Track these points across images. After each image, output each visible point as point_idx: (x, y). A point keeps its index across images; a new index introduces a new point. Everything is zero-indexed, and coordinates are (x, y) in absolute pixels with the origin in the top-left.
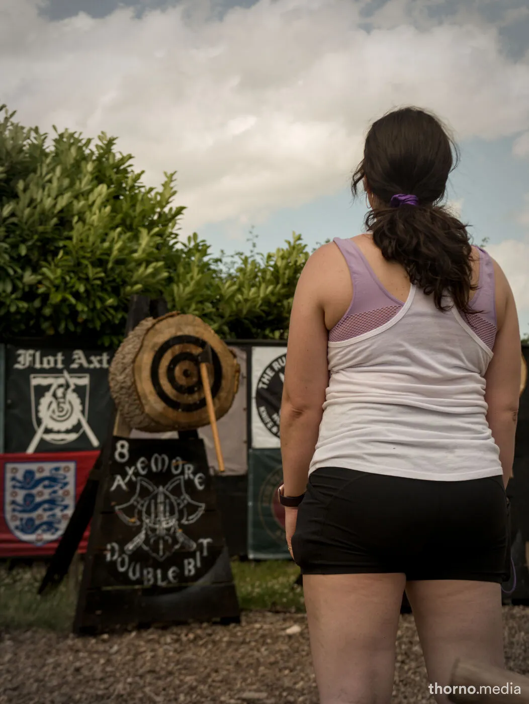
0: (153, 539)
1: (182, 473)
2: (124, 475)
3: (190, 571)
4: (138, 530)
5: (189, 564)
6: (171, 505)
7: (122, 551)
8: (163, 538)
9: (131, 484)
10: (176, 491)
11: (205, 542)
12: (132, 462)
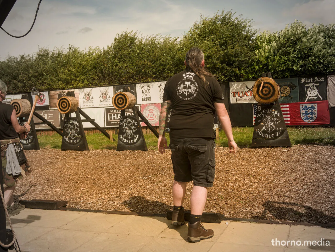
0: (267, 128)
1: (274, 113)
2: (260, 114)
3: (277, 135)
4: (264, 126)
5: (277, 133)
6: (272, 120)
7: (260, 131)
8: (270, 128)
9: (262, 116)
10: (273, 117)
11: (281, 128)
12: (262, 110)
